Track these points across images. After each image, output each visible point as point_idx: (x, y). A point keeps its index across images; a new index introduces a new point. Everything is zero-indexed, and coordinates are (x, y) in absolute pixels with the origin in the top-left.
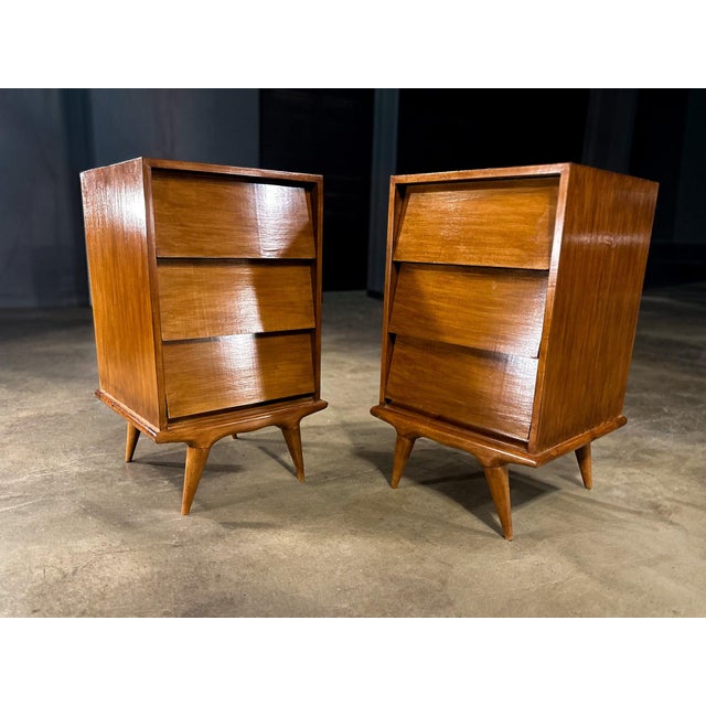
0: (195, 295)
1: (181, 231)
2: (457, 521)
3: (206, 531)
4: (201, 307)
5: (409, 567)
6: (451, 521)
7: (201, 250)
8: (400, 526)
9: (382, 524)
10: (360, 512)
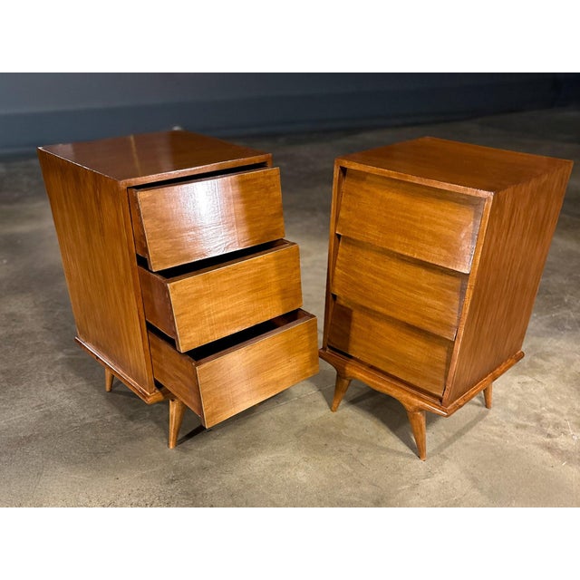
2: (384, 444)
3: (193, 464)
5: (349, 489)
6: (379, 444)
8: (340, 451)
9: (327, 450)
10: (308, 438)
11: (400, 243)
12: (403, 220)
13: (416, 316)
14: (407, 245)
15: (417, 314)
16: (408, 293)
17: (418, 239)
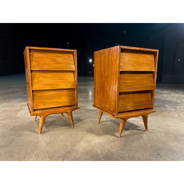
0: (41, 79)
1: (37, 64)
4: (43, 82)
7: (43, 68)
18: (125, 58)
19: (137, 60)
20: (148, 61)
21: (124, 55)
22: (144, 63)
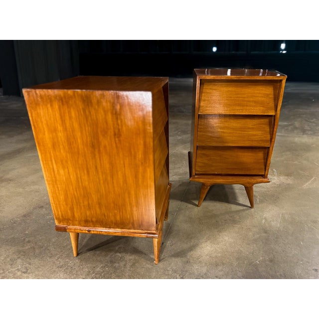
11: (238, 110)
12: (238, 99)
13: (249, 142)
14: (242, 110)
15: (249, 140)
16: (243, 133)
17: (247, 106)
18: (210, 93)
19: (236, 96)
20: (262, 97)
21: (211, 89)
22: (249, 101)
